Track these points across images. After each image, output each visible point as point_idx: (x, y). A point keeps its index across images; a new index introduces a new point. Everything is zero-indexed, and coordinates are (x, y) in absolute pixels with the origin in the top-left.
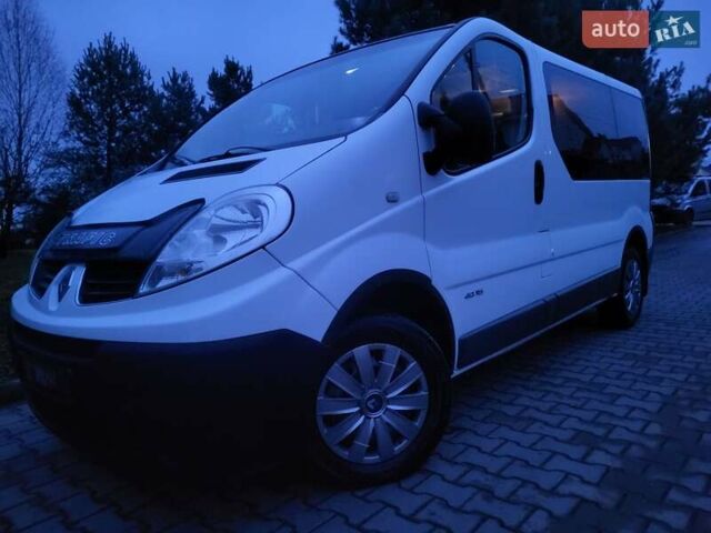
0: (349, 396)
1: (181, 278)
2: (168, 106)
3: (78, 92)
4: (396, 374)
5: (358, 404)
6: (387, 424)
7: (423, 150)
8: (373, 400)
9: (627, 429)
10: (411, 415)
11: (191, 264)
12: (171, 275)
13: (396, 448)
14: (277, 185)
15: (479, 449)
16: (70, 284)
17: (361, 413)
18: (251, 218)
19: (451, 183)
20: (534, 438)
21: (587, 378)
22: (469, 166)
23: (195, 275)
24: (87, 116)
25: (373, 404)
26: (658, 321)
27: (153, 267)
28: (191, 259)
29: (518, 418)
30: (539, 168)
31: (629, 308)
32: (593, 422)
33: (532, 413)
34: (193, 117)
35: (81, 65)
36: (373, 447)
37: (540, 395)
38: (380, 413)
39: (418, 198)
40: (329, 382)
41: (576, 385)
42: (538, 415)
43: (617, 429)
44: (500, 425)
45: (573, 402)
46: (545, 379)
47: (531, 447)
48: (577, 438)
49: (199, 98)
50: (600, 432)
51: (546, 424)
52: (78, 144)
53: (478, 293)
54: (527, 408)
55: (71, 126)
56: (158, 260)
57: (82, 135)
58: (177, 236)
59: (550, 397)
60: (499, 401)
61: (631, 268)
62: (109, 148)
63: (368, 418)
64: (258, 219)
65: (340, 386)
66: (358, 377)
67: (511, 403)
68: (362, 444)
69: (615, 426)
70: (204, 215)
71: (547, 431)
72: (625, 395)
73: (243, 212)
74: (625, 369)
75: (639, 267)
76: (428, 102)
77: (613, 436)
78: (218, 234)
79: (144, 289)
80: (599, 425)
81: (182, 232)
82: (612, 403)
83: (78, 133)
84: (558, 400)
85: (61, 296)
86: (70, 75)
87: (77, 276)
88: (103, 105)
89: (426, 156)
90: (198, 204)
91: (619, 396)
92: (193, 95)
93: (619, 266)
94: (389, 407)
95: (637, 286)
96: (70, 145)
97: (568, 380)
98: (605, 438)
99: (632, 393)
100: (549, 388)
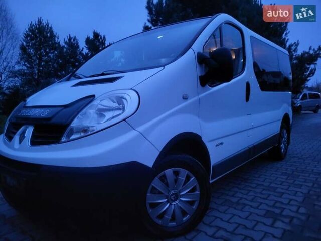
0: (163, 194)
1: (83, 134)
2: (66, 52)
3: (25, 43)
4: (185, 183)
5: (167, 197)
6: (180, 207)
7: (199, 75)
8: (174, 196)
9: (290, 210)
10: (191, 203)
11: (88, 127)
12: (78, 132)
13: (184, 219)
14: (131, 89)
15: (221, 219)
16: (25, 135)
17: (168, 202)
18: (118, 106)
19: (211, 91)
20: (247, 214)
21: (266, 184)
22: (219, 83)
23: (90, 133)
24: (29, 55)
25: (174, 198)
26: (294, 157)
27: (68, 129)
28: (89, 125)
29: (238, 203)
30: (248, 85)
31: (282, 151)
32: (274, 206)
33: (243, 201)
34: (78, 57)
35: (27, 31)
36: (173, 219)
37: (246, 192)
38: (177, 202)
39: (196, 98)
40: (153, 187)
41: (262, 187)
42: (247, 202)
43: (285, 210)
44: (229, 207)
45: (262, 196)
46: (247, 184)
47: (246, 219)
48: (267, 214)
49: (81, 48)
50: (278, 211)
51: (251, 206)
52: (24, 68)
53: (222, 143)
54: (241, 198)
55: (21, 59)
56: (71, 125)
57: (26, 63)
58: (81, 113)
59: (251, 193)
60: (228, 195)
61: (283, 133)
62: (39, 70)
63: (171, 204)
64: (121, 106)
65: (158, 188)
66: (167, 184)
67: (233, 196)
68: (168, 217)
69: (284, 209)
70: (95, 103)
71: (252, 210)
72: (286, 193)
73: (114, 102)
74: (283, 180)
75: (287, 132)
76: (202, 51)
77: (284, 213)
78: (101, 113)
79: (63, 139)
80: (277, 208)
81: (84, 111)
82: (281, 197)
83: (24, 62)
84: (256, 195)
85: (20, 141)
86: (21, 36)
87: (29, 131)
88: (36, 50)
89: (200, 77)
90: (92, 98)
91: (284, 193)
92: (78, 47)
93: (279, 131)
94: (181, 199)
95: (285, 141)
96: (21, 68)
97: (258, 185)
98: (281, 214)
99: (289, 192)
100: (249, 189)
